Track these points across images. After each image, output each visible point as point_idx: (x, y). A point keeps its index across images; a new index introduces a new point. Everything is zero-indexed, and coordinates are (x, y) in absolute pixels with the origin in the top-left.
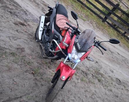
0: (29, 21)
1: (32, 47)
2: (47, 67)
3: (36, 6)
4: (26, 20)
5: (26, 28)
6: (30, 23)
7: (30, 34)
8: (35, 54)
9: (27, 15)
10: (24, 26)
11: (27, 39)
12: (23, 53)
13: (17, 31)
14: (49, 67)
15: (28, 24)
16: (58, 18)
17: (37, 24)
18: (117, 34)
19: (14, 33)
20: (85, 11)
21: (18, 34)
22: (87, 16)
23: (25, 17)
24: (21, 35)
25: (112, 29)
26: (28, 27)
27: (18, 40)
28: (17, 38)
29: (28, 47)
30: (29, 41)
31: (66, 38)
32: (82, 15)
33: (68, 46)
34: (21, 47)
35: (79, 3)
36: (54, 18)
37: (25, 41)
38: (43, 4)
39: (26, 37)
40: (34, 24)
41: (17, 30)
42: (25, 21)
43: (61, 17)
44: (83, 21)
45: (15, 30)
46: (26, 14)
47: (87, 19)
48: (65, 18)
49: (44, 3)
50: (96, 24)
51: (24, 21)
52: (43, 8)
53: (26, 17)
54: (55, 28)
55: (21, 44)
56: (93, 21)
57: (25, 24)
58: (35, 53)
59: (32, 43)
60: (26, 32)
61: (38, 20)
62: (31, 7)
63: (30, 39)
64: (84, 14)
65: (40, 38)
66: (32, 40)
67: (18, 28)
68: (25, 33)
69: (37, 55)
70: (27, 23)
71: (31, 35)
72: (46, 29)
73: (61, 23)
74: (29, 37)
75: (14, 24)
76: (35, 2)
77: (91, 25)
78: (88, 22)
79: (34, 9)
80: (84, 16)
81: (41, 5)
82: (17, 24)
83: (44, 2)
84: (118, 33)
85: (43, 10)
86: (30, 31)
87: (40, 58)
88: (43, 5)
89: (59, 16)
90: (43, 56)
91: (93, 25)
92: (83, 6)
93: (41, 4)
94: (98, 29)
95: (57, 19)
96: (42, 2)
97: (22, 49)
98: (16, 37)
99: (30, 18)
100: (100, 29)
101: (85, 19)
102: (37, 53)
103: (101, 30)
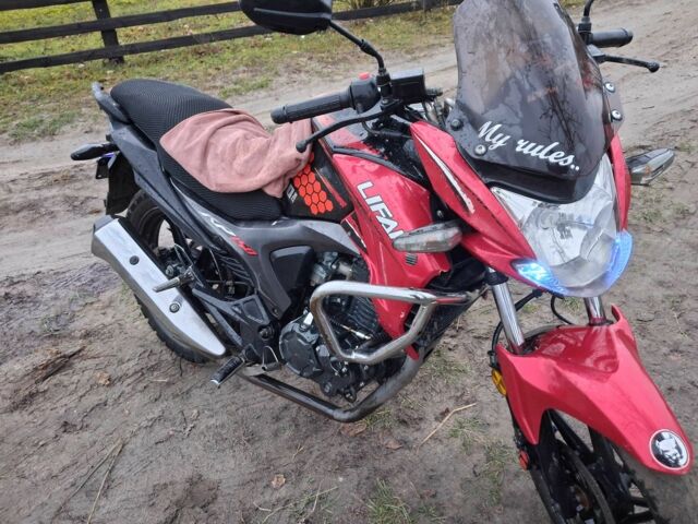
0: (71, 320)
1: (223, 418)
2: (399, 431)
3: (33, 221)
4: (54, 326)
5: (89, 363)
6: (87, 320)
7: (141, 373)
8: (276, 435)
9: (35, 302)
10: (78, 364)
11: (157, 412)
12: (220, 506)
13: (66, 426)
14: (403, 422)
15: (78, 334)
16: (190, 151)
17: (119, 289)
18: (410, 24)
19: (65, 459)
20: (227, 54)
21: (86, 435)
22: (254, 65)
23: (30, 320)
24: (107, 425)
25: (377, 22)
26: (97, 347)
27: (121, 471)
28: (104, 468)
29: (207, 448)
30: (172, 406)
31: (376, 204)
32: (233, 77)
33: (453, 232)
34: (179, 491)
35: (174, 50)
36: (167, 175)
37: (161, 431)
38: (50, 185)
39: (137, 407)
40: (108, 306)
41: (66, 424)
42: (53, 336)
43: (192, 132)
44: (263, 93)
45: (51, 433)
46: (21, 299)
47: (267, 70)
48: (215, 120)
49: (51, 178)
50: (311, 58)
51: (48, 343)
52: (68, 200)
53: (41, 313)
54: (233, 220)
55: (157, 476)
56: (292, 58)
57: (69, 352)
58: (267, 433)
59: (198, 397)
60: (111, 382)
61: (103, 270)
62: (13, 245)
63: (169, 392)
64: (235, 67)
65: (216, 348)
66: (179, 384)
67: (51, 410)
68: (118, 389)
69: (288, 433)
70: (70, 337)
71: (152, 369)
72: (190, 271)
73: (234, 158)
74: (152, 393)
75: (16, 415)
76: (6, 210)
77: (303, 76)
78: (283, 79)
79: (35, 243)
80: (244, 72)
81: (46, 199)
82: (32, 395)
83: (45, 175)
84: (410, 15)
85: (76, 206)
86: (128, 353)
87: (316, 431)
88: (54, 191)
89: (179, 142)
90: (338, 414)
91: (307, 72)
92: (201, 47)
93: (46, 193)
94: (342, 66)
95: (191, 165)
96: (39, 183)
97: (189, 493)
98: (95, 469)
99: (56, 298)
100: (344, 60)
101: (260, 79)
102: (277, 419)
103: (352, 59)
